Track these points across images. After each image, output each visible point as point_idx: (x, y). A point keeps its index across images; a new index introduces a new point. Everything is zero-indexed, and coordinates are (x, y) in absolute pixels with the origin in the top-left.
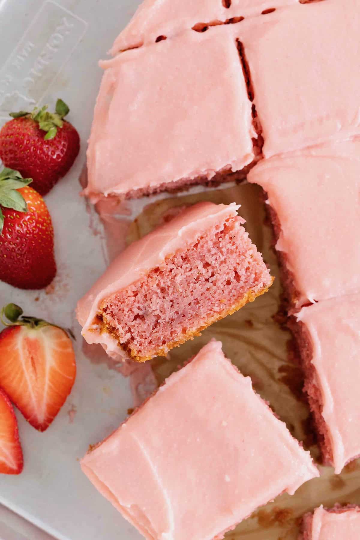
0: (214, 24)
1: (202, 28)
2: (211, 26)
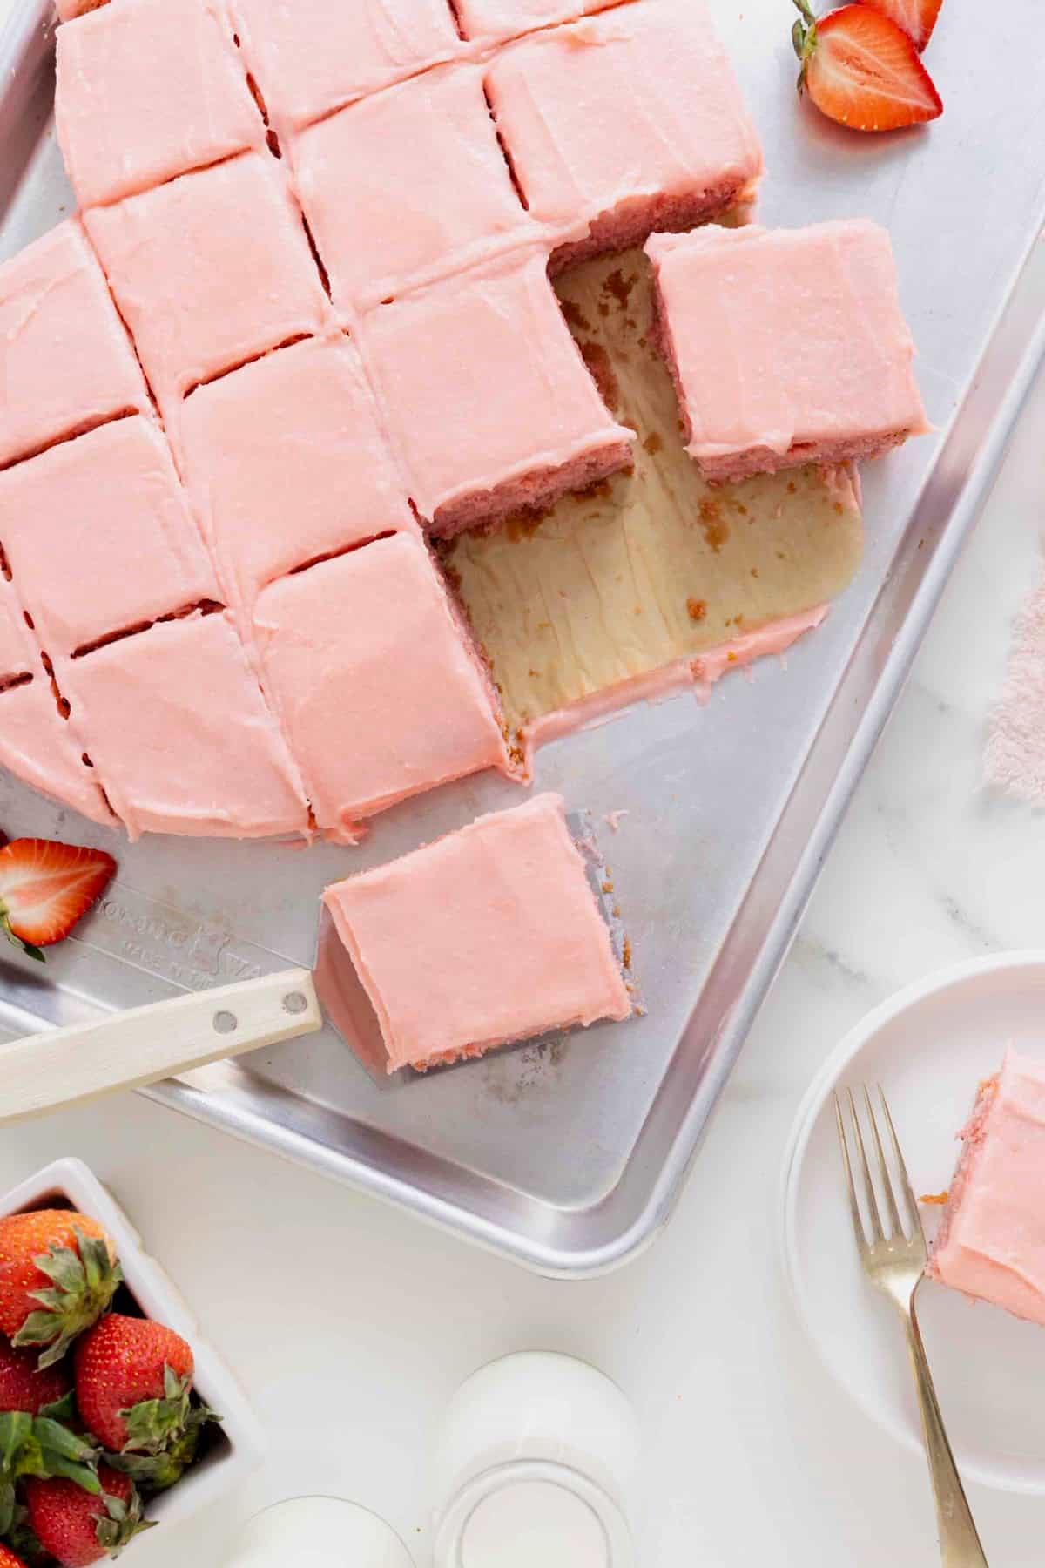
0: (57, 692)
1: (64, 707)
2: (59, 695)
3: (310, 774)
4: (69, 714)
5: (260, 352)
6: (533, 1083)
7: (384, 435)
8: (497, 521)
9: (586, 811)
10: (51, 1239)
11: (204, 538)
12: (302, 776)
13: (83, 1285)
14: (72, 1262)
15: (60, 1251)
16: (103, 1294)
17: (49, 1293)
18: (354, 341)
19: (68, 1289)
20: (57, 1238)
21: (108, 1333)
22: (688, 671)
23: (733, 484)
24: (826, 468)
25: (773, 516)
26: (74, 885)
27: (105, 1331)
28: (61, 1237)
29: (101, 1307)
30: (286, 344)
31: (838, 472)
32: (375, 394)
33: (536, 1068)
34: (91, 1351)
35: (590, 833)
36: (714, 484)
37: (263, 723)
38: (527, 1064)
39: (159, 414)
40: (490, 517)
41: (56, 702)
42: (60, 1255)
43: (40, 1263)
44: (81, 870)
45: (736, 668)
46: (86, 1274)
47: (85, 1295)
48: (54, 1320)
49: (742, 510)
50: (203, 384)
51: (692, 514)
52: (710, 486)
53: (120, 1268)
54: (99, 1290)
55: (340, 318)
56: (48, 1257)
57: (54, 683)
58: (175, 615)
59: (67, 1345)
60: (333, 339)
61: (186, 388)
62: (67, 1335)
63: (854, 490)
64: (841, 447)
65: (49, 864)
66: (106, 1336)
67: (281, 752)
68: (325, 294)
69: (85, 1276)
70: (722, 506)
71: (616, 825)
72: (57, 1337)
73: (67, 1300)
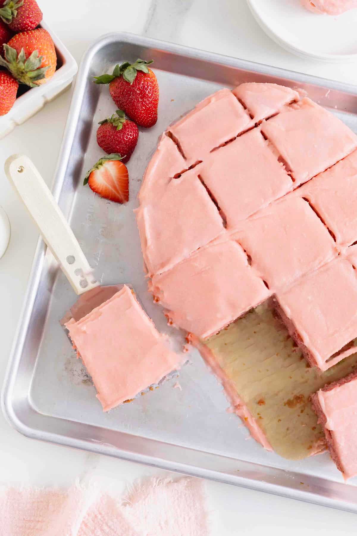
1: (178, 176)
2: (182, 173)
3: (170, 273)
4: (176, 178)
5: (325, 223)
6: (74, 375)
7: (304, 275)
8: (280, 321)
9: (179, 374)
10: (45, 57)
11: (251, 216)
12: (169, 270)
13: (28, 70)
14: (36, 65)
15: (40, 61)
16: (25, 79)
17: (23, 56)
18: (336, 257)
19: (25, 64)
20: (45, 59)
21: (10, 82)
22: (238, 403)
23: (311, 407)
24: (324, 441)
25: (302, 423)
26: (114, 191)
27: (11, 81)
28: (46, 61)
29: (21, 79)
30: (330, 232)
31: (323, 445)
32: (317, 270)
33: (80, 375)
34: (3, 76)
35: (171, 378)
36: (310, 399)
37: (186, 252)
38: (80, 371)
39: (294, 190)
40: (281, 318)
41: (179, 172)
42: (39, 61)
43: (35, 53)
44: (120, 192)
45: (243, 420)
46: (32, 71)
47: (24, 71)
48: (14, 60)
49: (302, 411)
50: (309, 204)
51: (296, 393)
52: (309, 398)
53: (35, 86)
54: (26, 77)
55: (344, 251)
56: (38, 56)
57: (186, 170)
58: (220, 211)
59: (4, 66)
60: (335, 250)
61: (307, 197)
62: (8, 65)
63: (318, 452)
64: (333, 447)
65: (120, 180)
66: (9, 81)
67: (177, 260)
68: (352, 244)
69: (31, 71)
70: (302, 404)
71: (175, 387)
72: (8, 62)
73: (21, 64)
